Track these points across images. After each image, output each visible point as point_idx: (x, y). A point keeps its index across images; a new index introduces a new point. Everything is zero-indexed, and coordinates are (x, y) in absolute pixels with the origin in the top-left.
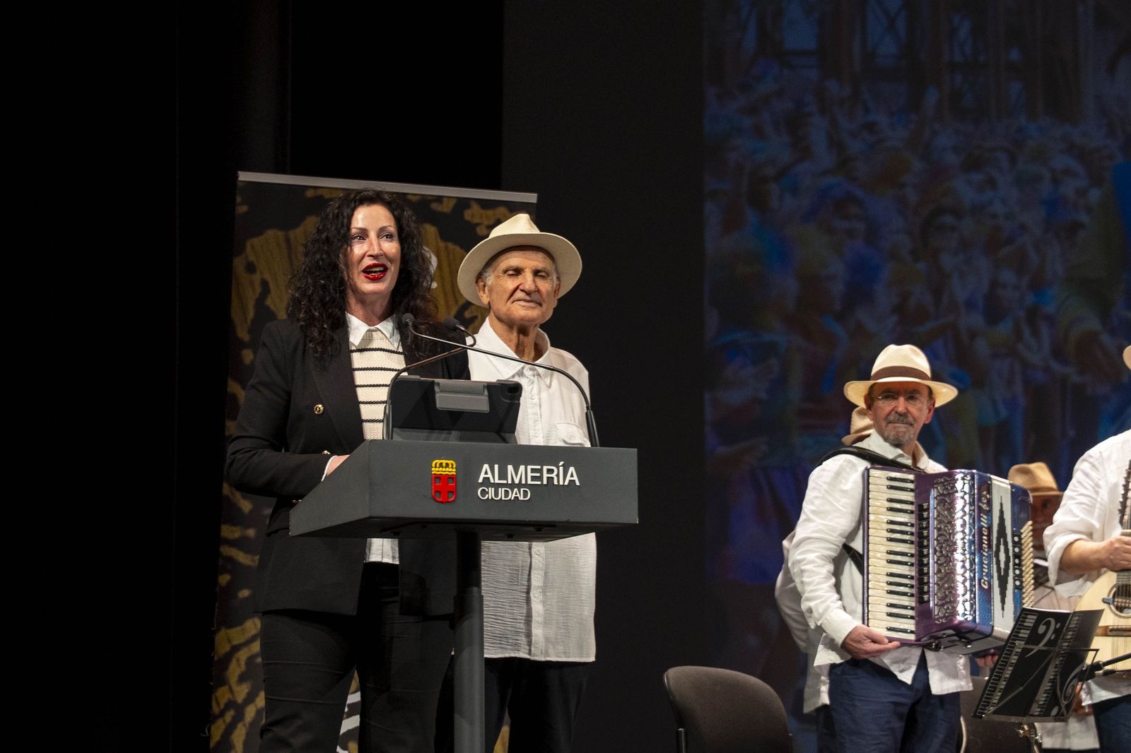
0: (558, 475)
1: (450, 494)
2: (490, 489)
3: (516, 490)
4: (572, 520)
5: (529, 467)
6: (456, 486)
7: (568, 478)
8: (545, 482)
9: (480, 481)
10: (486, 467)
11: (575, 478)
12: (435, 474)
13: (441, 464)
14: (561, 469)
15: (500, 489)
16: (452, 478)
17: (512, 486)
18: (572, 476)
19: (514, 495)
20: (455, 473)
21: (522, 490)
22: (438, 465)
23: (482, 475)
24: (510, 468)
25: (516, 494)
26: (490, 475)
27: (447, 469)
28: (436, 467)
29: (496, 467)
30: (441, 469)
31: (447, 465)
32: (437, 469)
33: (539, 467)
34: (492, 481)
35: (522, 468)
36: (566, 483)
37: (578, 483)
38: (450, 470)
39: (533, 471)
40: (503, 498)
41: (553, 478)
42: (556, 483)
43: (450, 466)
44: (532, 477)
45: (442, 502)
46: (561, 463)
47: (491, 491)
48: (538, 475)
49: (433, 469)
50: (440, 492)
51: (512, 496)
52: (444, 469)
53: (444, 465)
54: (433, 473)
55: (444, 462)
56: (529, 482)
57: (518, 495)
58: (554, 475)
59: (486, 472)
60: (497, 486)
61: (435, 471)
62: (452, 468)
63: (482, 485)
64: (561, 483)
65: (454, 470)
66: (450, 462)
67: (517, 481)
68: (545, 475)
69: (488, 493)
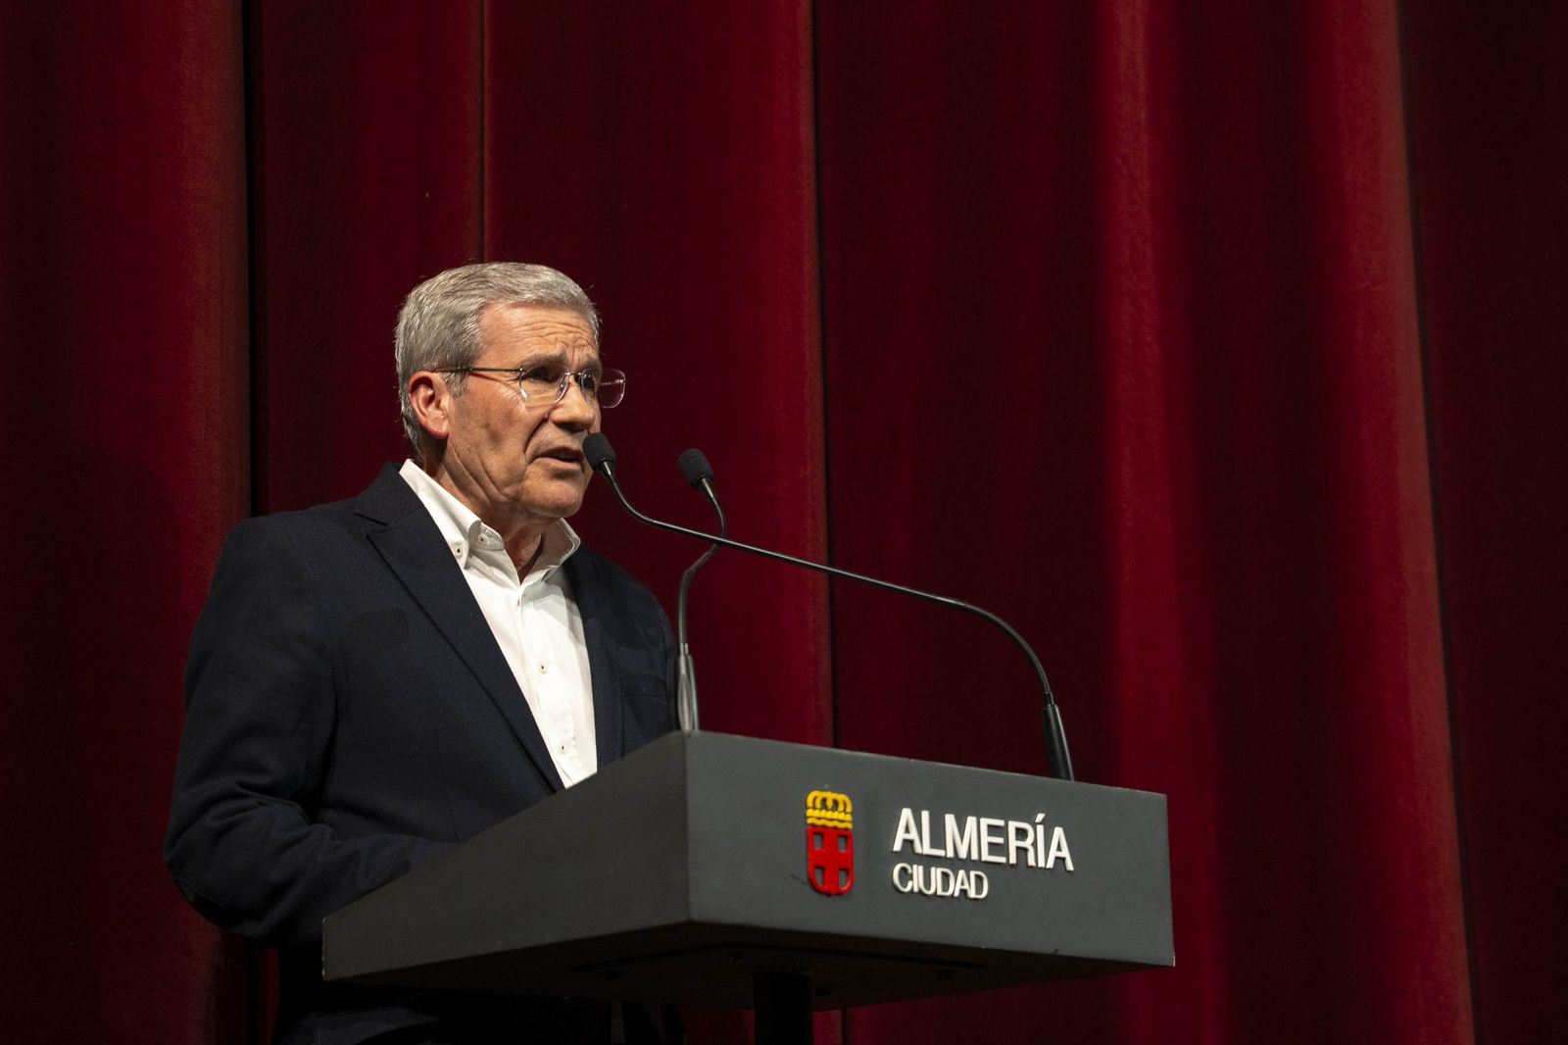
0: (1035, 844)
1: (842, 875)
2: (915, 867)
3: (962, 873)
4: (1062, 952)
5: (985, 822)
6: (849, 858)
7: (1053, 853)
8: (1013, 860)
9: (897, 846)
10: (906, 814)
11: (1065, 853)
12: (813, 825)
13: (824, 800)
14: (1040, 829)
15: (933, 869)
16: (845, 834)
17: (956, 863)
18: (1059, 849)
19: (959, 887)
20: (849, 826)
21: (973, 874)
22: (818, 804)
23: (900, 836)
24: (950, 820)
25: (962, 884)
26: (913, 835)
27: (835, 815)
28: (814, 808)
29: (925, 815)
30: (823, 813)
31: (836, 803)
32: (817, 813)
33: (1001, 823)
34: (918, 849)
35: (971, 821)
36: (1050, 865)
37: (1070, 866)
38: (842, 816)
39: (992, 830)
40: (940, 892)
41: (1025, 850)
42: (1031, 862)
43: (841, 808)
44: (991, 844)
45: (829, 895)
46: (1040, 817)
47: (917, 871)
48: (1000, 840)
49: (810, 812)
50: (823, 868)
51: (954, 889)
52: (829, 815)
53: (830, 804)
54: (810, 821)
55: (830, 796)
56: (986, 857)
57: (966, 887)
58: (1027, 843)
59: (909, 827)
60: (928, 861)
61: (815, 815)
62: (844, 811)
63: (899, 856)
64: (1041, 864)
65: (849, 817)
66: (841, 798)
67: (963, 854)
68: (1013, 843)
69: (911, 877)
